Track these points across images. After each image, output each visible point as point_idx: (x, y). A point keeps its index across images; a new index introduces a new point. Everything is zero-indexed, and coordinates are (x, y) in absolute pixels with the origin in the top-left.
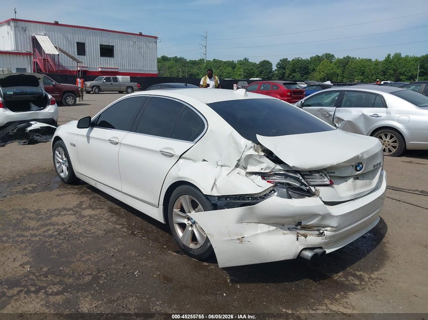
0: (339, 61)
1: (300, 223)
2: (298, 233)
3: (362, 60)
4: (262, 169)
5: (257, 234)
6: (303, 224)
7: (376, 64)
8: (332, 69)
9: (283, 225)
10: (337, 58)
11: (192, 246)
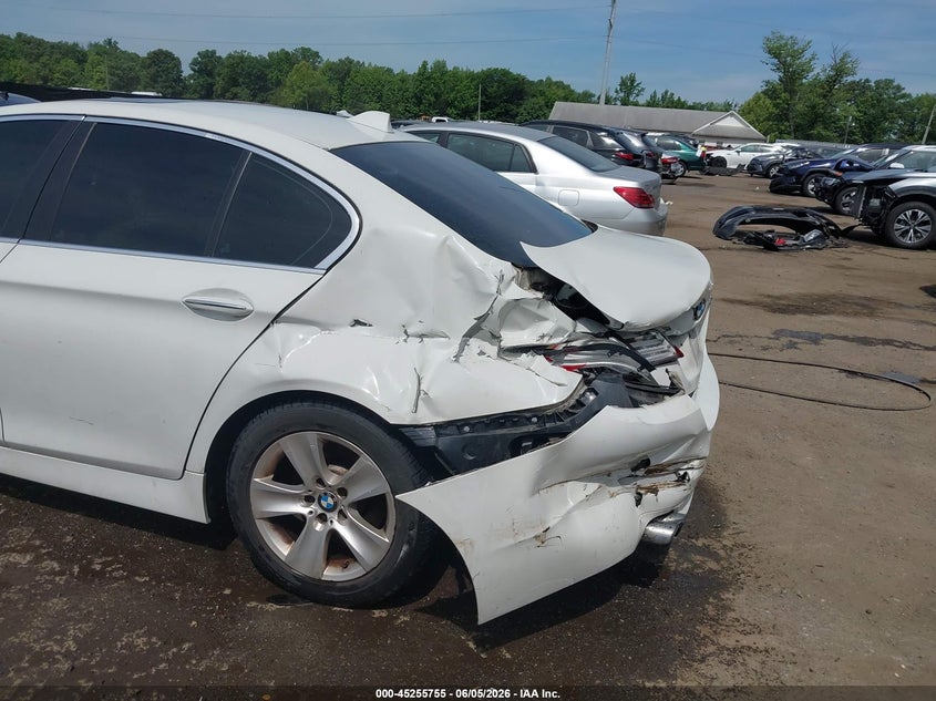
0: (331, 67)
1: (646, 463)
2: (639, 487)
3: (377, 69)
4: (543, 337)
5: (569, 512)
6: (653, 463)
7: (403, 81)
8: (319, 84)
9: (609, 475)
10: (325, 59)
11: (331, 573)
